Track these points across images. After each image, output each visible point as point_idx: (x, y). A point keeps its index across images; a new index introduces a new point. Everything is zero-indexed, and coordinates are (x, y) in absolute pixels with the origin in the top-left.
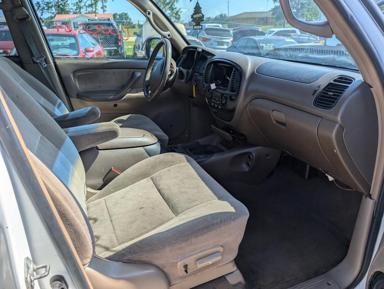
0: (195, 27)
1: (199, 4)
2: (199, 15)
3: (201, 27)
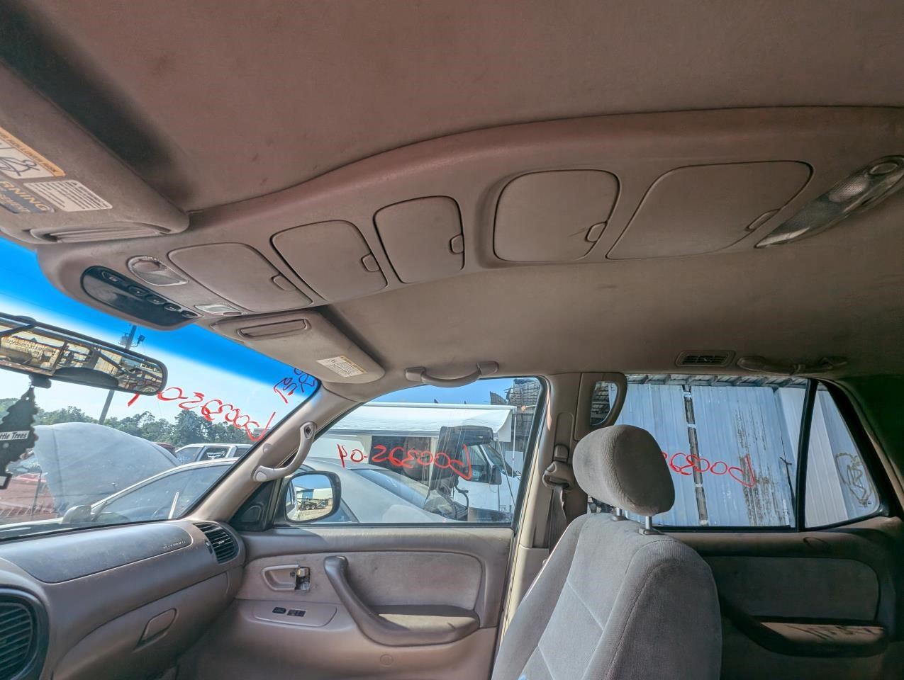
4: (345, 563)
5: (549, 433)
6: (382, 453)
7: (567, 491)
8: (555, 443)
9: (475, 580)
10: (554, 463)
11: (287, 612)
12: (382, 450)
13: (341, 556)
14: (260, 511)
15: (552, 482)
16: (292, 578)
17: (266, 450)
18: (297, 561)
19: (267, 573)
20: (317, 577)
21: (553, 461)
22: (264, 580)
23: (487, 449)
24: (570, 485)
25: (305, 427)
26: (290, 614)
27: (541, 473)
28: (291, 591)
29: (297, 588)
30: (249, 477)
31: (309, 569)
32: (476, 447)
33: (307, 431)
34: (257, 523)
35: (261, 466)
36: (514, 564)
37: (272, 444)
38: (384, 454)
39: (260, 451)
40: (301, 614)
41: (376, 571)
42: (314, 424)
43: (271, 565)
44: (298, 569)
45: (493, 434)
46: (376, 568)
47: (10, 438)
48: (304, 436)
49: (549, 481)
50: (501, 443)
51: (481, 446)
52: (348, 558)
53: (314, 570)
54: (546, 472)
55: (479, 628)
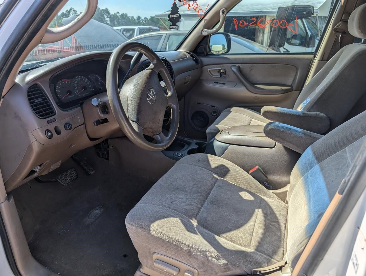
0: (171, 27)
1: (176, 5)
2: (176, 15)
3: (177, 28)
4: (239, 67)
5: (342, 7)
6: (254, 22)
7: (344, 35)
8: (343, 12)
9: (293, 74)
10: (341, 22)
11: (219, 83)
12: (254, 20)
13: (238, 65)
14: (204, 48)
15: (337, 32)
16: (218, 73)
17: (205, 22)
18: (220, 67)
19: (209, 71)
20: (229, 72)
21: (341, 21)
22: (209, 73)
23: (308, 22)
24: (345, 33)
25: (222, 11)
26: (220, 84)
27: (333, 27)
28: (219, 77)
29: (221, 76)
30: (200, 34)
31: (225, 70)
32: (299, 21)
33: (223, 12)
34: (203, 53)
35: (205, 29)
36: (312, 68)
37: (208, 19)
38: (255, 22)
39: (203, 23)
40: (224, 84)
41: (252, 71)
42: (226, 9)
43: (210, 68)
44: (221, 70)
45: (313, 10)
46: (252, 70)
47: (175, 16)
48: (222, 15)
49: (336, 31)
50: (320, 17)
51: (303, 19)
52: (240, 66)
53: (227, 70)
54: (336, 27)
55: (293, 91)
